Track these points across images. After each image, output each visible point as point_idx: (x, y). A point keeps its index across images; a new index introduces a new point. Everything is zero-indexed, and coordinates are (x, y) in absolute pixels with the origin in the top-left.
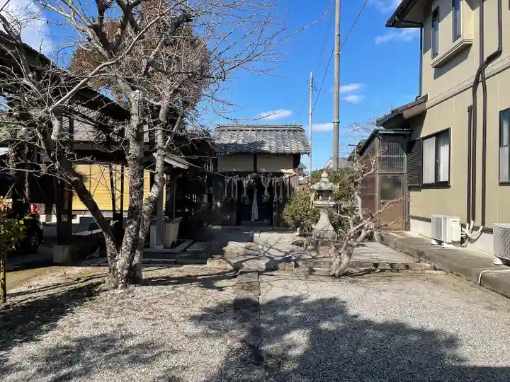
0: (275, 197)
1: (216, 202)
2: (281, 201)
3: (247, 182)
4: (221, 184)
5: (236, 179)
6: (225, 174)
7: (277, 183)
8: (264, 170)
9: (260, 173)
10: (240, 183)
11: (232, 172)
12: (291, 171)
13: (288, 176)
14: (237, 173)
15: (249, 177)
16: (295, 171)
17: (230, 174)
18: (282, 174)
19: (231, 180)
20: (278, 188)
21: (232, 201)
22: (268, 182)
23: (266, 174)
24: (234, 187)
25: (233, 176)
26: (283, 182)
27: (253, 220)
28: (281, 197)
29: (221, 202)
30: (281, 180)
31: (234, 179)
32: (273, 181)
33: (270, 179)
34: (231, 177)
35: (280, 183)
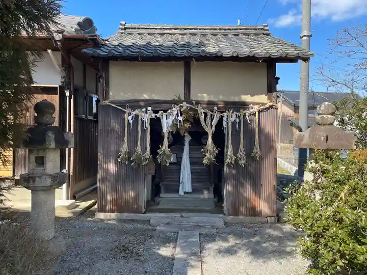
0: (229, 152)
1: (106, 163)
2: (242, 162)
3: (170, 121)
4: (115, 125)
5: (146, 116)
6: (123, 104)
7: (234, 124)
8: (206, 97)
9: (198, 103)
10: (156, 124)
11: (138, 101)
12: (263, 98)
13: (256, 108)
14: (149, 103)
15: (175, 110)
16: (270, 99)
17: (135, 104)
18: (244, 105)
19: (137, 116)
20: (236, 133)
21: (139, 160)
22: (215, 122)
23: (211, 104)
24: (144, 131)
25: (140, 107)
26: (245, 121)
27: (181, 193)
28: (242, 153)
29: (116, 163)
30: (242, 117)
31: (143, 114)
32: (225, 119)
33: (219, 116)
34: (137, 112)
35: (239, 123)
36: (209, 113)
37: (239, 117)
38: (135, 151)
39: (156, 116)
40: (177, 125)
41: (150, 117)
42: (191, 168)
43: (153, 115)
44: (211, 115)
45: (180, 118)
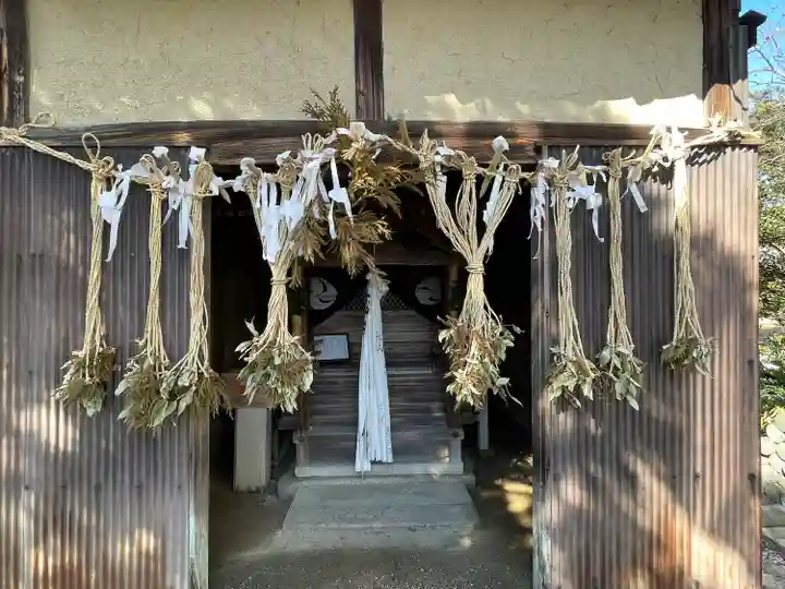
5: (185, 190)
8: (461, 110)
9: (415, 131)
14: (208, 134)
16: (721, 108)
17: (127, 143)
18: (628, 138)
19: (140, 191)
20: (591, 253)
22: (494, 214)
30: (613, 186)
31: (169, 182)
32: (538, 194)
33: (513, 180)
34: (139, 172)
35: (605, 211)
36: (470, 172)
37: (602, 188)
38: (134, 350)
39: (229, 190)
40: (325, 224)
41: (200, 193)
42: (389, 376)
43: (216, 185)
44: (480, 179)
45: (340, 195)
